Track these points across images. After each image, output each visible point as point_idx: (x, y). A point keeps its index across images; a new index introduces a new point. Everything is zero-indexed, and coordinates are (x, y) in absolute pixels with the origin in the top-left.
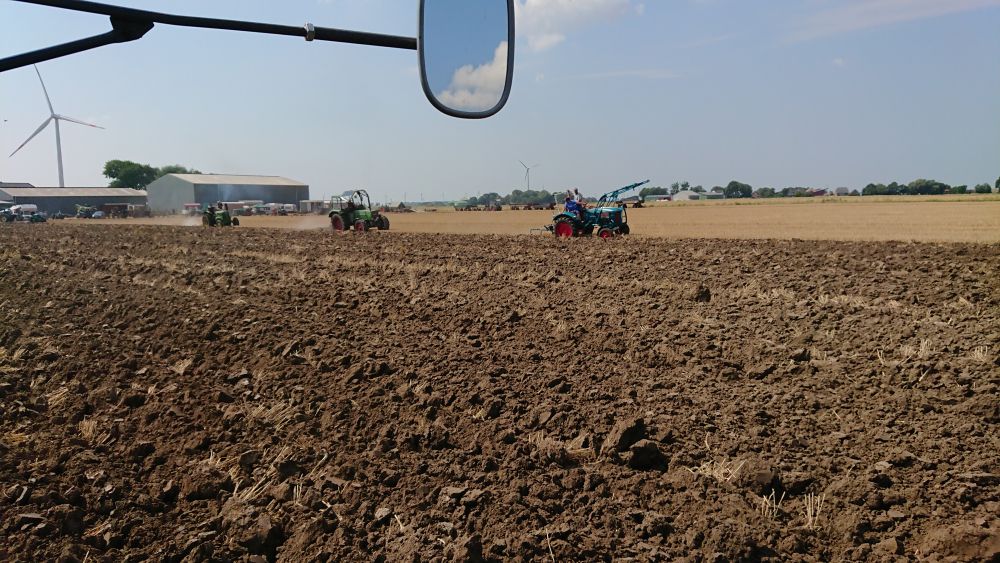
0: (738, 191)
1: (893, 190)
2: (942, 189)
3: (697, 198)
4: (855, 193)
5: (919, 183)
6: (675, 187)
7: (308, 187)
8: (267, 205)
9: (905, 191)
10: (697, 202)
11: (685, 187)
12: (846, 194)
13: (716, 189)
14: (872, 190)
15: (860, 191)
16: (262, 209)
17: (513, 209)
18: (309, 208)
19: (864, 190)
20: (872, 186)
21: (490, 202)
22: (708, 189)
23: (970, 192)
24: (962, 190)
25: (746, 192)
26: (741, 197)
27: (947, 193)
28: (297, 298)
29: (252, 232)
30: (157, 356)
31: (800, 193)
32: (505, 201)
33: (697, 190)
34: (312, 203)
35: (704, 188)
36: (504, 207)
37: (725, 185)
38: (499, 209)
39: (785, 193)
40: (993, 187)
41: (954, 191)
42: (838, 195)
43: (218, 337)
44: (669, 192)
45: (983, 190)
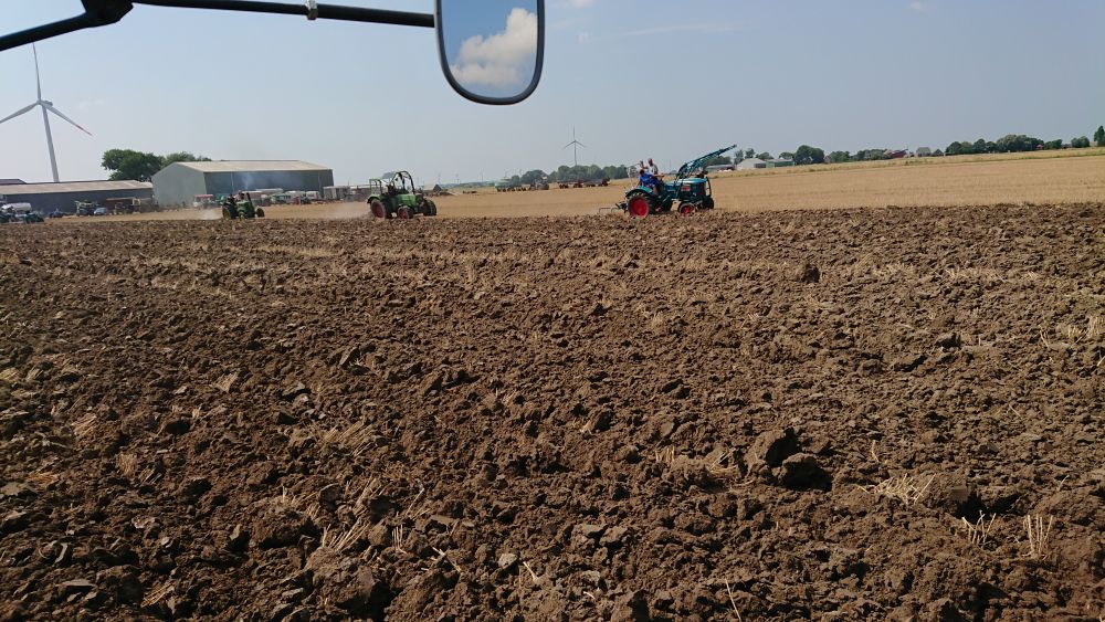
0: (809, 156)
1: (980, 148)
2: (1034, 145)
3: (763, 166)
4: (938, 154)
5: (1009, 138)
6: (739, 154)
7: (330, 171)
8: (287, 193)
9: (993, 148)
10: (763, 170)
11: (750, 154)
12: (928, 155)
13: (785, 155)
14: (957, 149)
15: (943, 150)
16: (282, 198)
17: (561, 187)
18: (334, 196)
19: (947, 150)
20: (956, 144)
21: (534, 181)
22: (776, 155)
23: (1066, 147)
24: (1057, 145)
25: (818, 157)
26: (813, 163)
27: (1040, 149)
28: (344, 297)
29: (276, 224)
30: (194, 371)
31: (878, 156)
32: (552, 178)
33: (763, 157)
34: (337, 190)
35: (771, 155)
36: (550, 185)
37: (794, 151)
38: (546, 188)
39: (861, 156)
40: (1091, 140)
41: (1047, 147)
42: (920, 155)
43: (261, 346)
44: (732, 161)
45: (1081, 144)
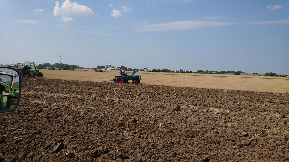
3: (113, 70)
5: (164, 69)
6: (107, 66)
9: (161, 71)
11: (110, 66)
19: (152, 70)
22: (116, 67)
23: (175, 72)
24: (173, 72)
32: (54, 66)
33: (113, 67)
37: (120, 67)
40: (179, 71)
41: (171, 72)
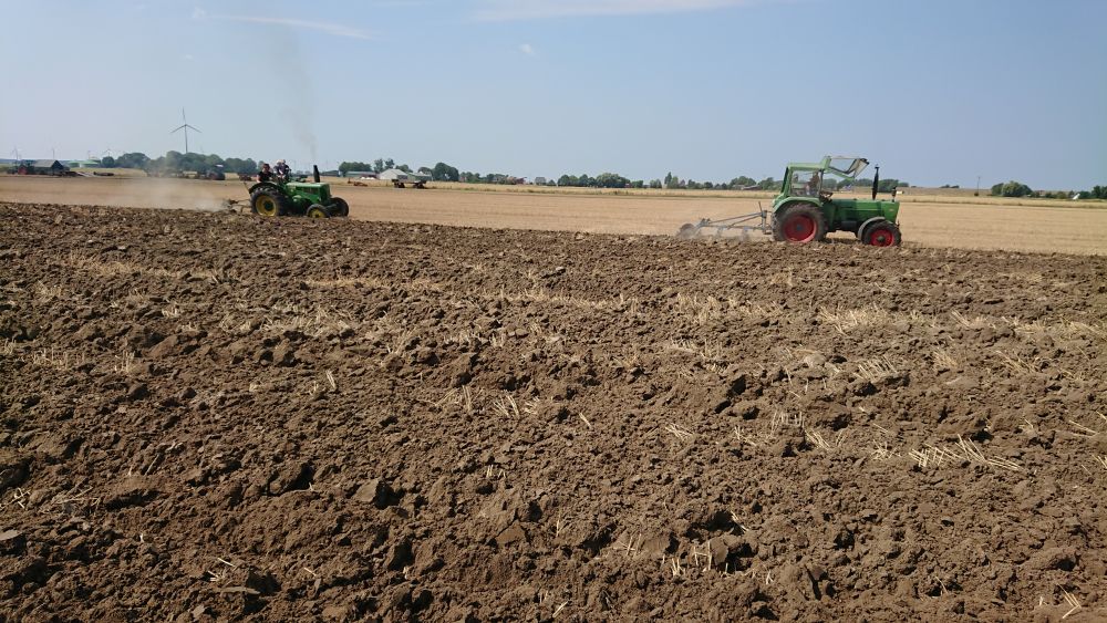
0: (446, 173)
1: (584, 182)
2: (623, 183)
9: (594, 183)
11: (390, 164)
12: (544, 184)
13: (423, 169)
14: (567, 181)
15: (556, 181)
19: (560, 181)
20: (565, 177)
24: (640, 185)
25: (454, 175)
26: (449, 180)
27: (627, 188)
33: (404, 168)
35: (410, 167)
44: (373, 169)
45: (656, 185)
